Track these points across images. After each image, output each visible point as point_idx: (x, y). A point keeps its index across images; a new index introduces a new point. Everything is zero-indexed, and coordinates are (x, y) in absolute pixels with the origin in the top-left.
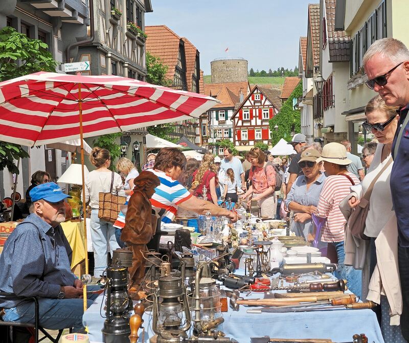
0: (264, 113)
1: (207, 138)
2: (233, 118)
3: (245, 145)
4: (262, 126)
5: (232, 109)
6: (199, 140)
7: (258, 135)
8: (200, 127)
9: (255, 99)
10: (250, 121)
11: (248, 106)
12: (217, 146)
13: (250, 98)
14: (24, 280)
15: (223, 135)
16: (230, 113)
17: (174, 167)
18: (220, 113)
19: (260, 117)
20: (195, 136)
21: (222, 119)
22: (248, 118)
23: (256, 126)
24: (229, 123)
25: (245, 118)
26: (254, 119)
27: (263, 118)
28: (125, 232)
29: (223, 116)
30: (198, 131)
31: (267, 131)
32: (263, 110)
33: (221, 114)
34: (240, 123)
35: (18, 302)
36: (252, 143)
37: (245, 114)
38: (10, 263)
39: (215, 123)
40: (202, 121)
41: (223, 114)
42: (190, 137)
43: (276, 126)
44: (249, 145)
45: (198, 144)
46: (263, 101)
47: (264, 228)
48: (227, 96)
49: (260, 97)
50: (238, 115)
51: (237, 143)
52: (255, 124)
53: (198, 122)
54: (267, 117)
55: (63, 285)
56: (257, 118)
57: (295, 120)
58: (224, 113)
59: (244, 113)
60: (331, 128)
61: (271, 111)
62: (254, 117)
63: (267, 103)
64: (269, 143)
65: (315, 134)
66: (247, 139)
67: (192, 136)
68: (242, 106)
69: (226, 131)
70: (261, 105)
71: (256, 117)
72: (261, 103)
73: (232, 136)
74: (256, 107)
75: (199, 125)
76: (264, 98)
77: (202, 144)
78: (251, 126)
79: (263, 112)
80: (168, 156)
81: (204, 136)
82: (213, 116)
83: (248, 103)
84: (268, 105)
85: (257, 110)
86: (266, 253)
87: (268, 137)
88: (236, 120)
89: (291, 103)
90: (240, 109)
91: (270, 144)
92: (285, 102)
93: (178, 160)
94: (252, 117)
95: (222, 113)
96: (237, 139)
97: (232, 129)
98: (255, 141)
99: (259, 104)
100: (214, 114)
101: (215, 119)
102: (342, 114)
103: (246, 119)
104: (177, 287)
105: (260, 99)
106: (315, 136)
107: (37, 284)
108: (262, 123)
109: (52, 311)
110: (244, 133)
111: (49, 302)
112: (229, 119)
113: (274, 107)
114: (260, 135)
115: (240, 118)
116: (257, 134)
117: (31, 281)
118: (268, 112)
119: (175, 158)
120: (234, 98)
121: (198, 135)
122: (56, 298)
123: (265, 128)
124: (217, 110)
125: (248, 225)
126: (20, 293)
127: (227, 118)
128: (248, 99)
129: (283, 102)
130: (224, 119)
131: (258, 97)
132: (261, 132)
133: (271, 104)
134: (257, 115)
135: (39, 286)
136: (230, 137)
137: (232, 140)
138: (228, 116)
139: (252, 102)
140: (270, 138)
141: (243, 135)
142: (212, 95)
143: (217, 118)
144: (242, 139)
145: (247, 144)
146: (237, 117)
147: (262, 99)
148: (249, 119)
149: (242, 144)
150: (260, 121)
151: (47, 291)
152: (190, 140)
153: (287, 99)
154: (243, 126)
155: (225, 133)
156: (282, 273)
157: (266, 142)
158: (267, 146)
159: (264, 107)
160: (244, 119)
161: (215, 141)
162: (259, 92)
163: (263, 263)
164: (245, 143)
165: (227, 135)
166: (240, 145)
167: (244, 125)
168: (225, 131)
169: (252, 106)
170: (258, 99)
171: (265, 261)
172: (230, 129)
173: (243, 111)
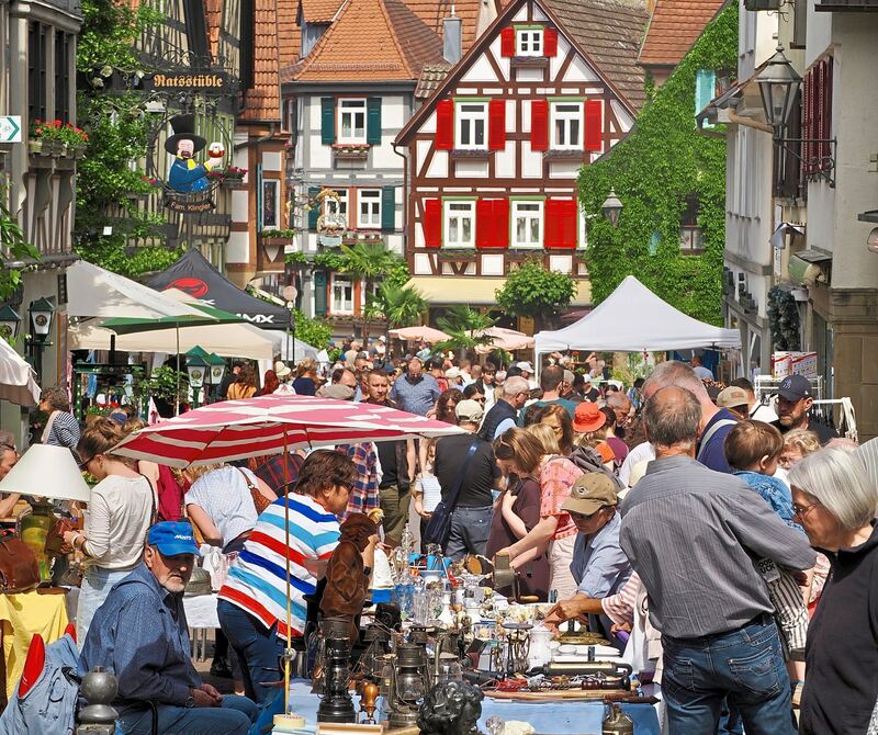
0: (560, 124)
1: (282, 240)
2: (407, 138)
3: (460, 273)
4: (545, 181)
5: (405, 91)
6: (242, 248)
7: (526, 227)
8: (253, 187)
9: (520, 53)
10: (488, 158)
11: (480, 85)
12: (324, 272)
13: (496, 47)
14: (142, 672)
15: (353, 218)
16: (394, 114)
17: (334, 488)
18: (341, 110)
19: (539, 138)
20: (223, 230)
21: (351, 137)
22: (479, 140)
23: (519, 181)
24: (386, 157)
25: (465, 140)
26: (510, 145)
27: (554, 145)
28: (329, 597)
29: (359, 124)
30: (241, 205)
31: (570, 209)
32: (553, 106)
33: (347, 117)
34: (439, 166)
35: (121, 708)
36: (493, 263)
37: (465, 123)
38: (111, 645)
39: (318, 156)
40: (259, 159)
41: (359, 117)
42: (205, 238)
43: (613, 201)
44: (478, 274)
45: (240, 268)
46: (556, 64)
47: (523, 616)
48: (378, 26)
49: (541, 42)
50: (431, 125)
51: (422, 262)
52: (511, 174)
53: (242, 162)
54: (574, 141)
55: (192, 686)
56: (526, 145)
57: (700, 176)
58: (364, 110)
59: (459, 115)
60: (817, 270)
61: (592, 111)
62: (510, 137)
63: (576, 73)
64: (575, 268)
65: (776, 263)
66: (471, 244)
67: (211, 230)
68: (455, 81)
69: (370, 200)
70: (546, 84)
71: (518, 137)
72: (546, 71)
73: (399, 223)
74: (521, 91)
75: (245, 179)
76: (562, 52)
77: (260, 268)
78: (492, 180)
79: (554, 115)
80: (323, 467)
81: (268, 228)
82: (308, 119)
83: (481, 71)
84: (581, 85)
85: (527, 106)
86: (522, 642)
87: (575, 242)
88: (423, 147)
89: (687, 97)
90: (443, 95)
91: (583, 271)
92: (659, 83)
93: (342, 474)
94: (498, 139)
95: (353, 111)
96: (420, 241)
97: (399, 193)
98: (514, 257)
99: (538, 77)
100: (314, 113)
101: (319, 138)
102: (860, 218)
103: (472, 146)
104: (418, 657)
105: (540, 53)
106: (777, 271)
107: (158, 681)
108: (546, 170)
109: (179, 724)
110: (460, 215)
111: (173, 710)
112: (387, 140)
113: (608, 96)
114: (535, 229)
115: (442, 140)
116: (522, 223)
117: (149, 674)
118: (580, 116)
119: (337, 471)
120: (417, 38)
121: (242, 227)
122: (183, 706)
123: (563, 195)
124: (331, 94)
125: (491, 608)
126: (134, 692)
127: (375, 137)
128: (483, 47)
129: (649, 83)
130: (363, 141)
131: (530, 42)
132: (540, 215)
133: (593, 78)
134: (527, 127)
135: (160, 684)
136: (388, 228)
137: (395, 243)
138: (384, 125)
139: (505, 65)
140: (583, 244)
141: (454, 222)
142: (308, 17)
143: (328, 136)
144: (447, 244)
145: (472, 269)
146: (426, 137)
147: (551, 50)
148: (485, 147)
149: (447, 269)
150: (538, 157)
151: (171, 693)
152: (206, 251)
153: (671, 67)
154: (452, 180)
155: (365, 206)
156: (547, 675)
157: (561, 264)
158: (569, 287)
159: (558, 93)
160: (458, 145)
161: (313, 247)
162: (537, 16)
163: (518, 659)
164: (461, 263)
165: (374, 222)
166: (437, 272)
167: (460, 174)
168: (361, 200)
169: (501, 83)
170: (530, 52)
171: (520, 654)
172: (389, 191)
173: (458, 106)
